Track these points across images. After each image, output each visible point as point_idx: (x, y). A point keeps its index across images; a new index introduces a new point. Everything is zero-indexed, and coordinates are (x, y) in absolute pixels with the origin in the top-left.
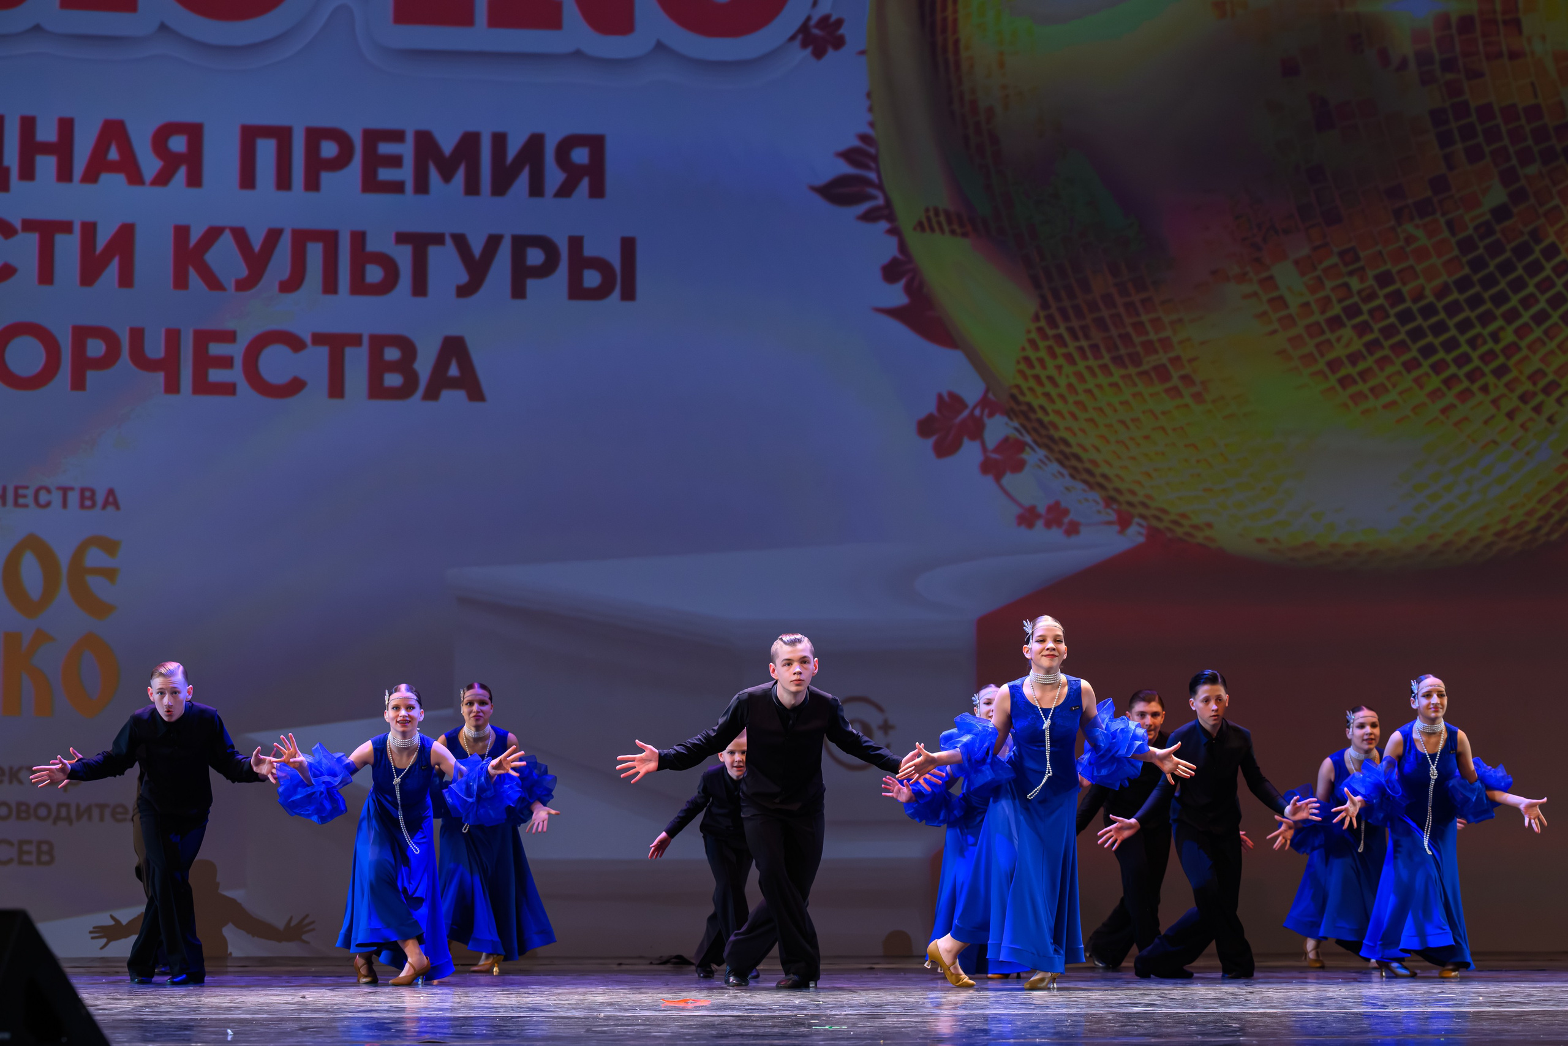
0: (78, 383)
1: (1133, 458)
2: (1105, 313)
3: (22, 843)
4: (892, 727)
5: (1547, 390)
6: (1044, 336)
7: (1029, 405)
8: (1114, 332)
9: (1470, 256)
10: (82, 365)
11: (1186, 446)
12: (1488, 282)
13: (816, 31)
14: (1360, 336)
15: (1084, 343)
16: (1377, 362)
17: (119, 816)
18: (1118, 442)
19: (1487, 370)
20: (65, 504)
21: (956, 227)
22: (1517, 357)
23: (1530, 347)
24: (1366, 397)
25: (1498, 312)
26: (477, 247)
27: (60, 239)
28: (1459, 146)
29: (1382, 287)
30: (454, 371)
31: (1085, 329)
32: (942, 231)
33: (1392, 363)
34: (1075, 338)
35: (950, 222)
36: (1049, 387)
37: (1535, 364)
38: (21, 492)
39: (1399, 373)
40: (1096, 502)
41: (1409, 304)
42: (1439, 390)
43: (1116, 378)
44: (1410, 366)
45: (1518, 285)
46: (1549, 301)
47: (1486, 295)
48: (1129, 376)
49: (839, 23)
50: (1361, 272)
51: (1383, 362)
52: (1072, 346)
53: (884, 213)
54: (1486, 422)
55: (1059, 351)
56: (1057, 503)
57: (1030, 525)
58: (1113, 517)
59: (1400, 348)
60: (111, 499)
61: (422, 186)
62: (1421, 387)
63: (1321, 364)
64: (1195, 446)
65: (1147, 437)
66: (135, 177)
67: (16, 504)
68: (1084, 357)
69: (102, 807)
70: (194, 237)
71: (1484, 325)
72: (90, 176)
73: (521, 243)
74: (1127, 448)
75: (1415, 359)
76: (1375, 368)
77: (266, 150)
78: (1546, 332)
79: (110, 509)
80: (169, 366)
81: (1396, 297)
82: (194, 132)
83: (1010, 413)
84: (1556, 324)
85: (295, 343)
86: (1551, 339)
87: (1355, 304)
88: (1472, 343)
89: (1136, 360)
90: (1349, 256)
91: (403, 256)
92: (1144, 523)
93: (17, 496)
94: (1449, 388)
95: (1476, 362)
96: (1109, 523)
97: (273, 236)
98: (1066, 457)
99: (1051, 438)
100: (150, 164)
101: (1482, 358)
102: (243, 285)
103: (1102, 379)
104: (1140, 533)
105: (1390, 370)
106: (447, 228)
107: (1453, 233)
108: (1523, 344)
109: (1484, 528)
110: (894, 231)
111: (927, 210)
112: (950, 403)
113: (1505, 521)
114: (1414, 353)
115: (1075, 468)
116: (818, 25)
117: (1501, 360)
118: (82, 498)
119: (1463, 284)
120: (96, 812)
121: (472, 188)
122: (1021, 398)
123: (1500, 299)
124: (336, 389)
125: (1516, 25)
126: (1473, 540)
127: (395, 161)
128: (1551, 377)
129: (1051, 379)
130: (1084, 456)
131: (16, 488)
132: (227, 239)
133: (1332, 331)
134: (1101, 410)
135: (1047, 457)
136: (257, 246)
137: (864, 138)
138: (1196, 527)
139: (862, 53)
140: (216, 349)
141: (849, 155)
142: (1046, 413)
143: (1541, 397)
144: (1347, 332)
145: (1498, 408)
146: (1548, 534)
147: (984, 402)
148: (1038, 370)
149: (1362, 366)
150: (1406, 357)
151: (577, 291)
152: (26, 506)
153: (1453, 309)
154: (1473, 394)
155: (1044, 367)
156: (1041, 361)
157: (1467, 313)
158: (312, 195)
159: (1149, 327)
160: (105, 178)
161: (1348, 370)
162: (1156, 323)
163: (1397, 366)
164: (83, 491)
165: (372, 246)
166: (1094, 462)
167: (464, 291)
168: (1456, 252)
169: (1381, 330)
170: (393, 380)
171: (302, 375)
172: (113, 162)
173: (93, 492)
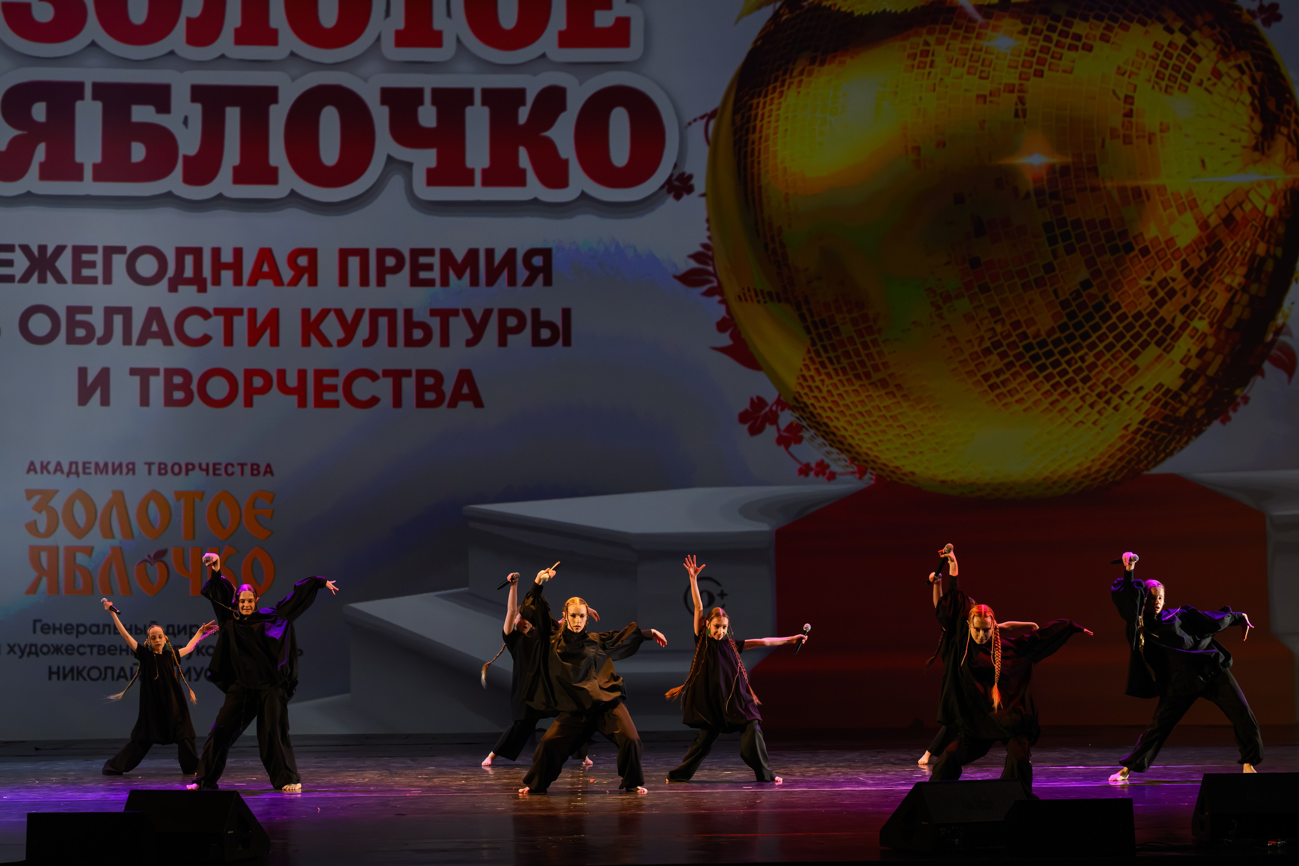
0: (248, 403)
1: (867, 434)
2: (850, 348)
4: (726, 595)
5: (1115, 390)
6: (813, 362)
7: (806, 405)
8: (855, 359)
9: (1067, 311)
10: (250, 392)
11: (899, 426)
12: (1078, 326)
13: (677, 183)
14: (1001, 360)
15: (837, 366)
16: (1012, 375)
18: (857, 425)
19: (1077, 379)
20: (242, 474)
21: (760, 298)
22: (1096, 370)
23: (1103, 365)
24: (1005, 396)
25: (1084, 344)
26: (478, 317)
27: (236, 319)
28: (1060, 246)
29: (1015, 330)
30: (465, 390)
31: (838, 358)
32: (752, 300)
33: (1021, 375)
34: (832, 363)
35: (757, 296)
36: (816, 393)
37: (1107, 375)
38: (217, 467)
39: (1025, 381)
40: (846, 461)
41: (1031, 340)
42: (1048, 391)
43: (856, 387)
44: (1032, 377)
45: (1096, 328)
46: (1114, 337)
47: (1077, 334)
48: (864, 385)
49: (690, 177)
50: (1003, 321)
51: (1015, 375)
52: (830, 369)
53: (718, 291)
54: (1077, 410)
55: (822, 371)
56: (822, 462)
57: (807, 475)
58: (855, 469)
59: (1026, 366)
60: (268, 470)
61: (445, 282)
62: (1038, 390)
63: (979, 376)
64: (902, 426)
65: (875, 422)
66: (279, 282)
67: (214, 474)
68: (837, 374)
70: (313, 315)
71: (1076, 352)
72: (253, 282)
73: (504, 314)
74: (864, 428)
75: (1035, 373)
76: (1011, 379)
77: (354, 263)
78: (1113, 356)
79: (268, 475)
80: (300, 391)
81: (1024, 336)
82: (312, 254)
83: (792, 408)
84: (1119, 351)
85: (373, 376)
86: (1116, 359)
87: (999, 340)
88: (1069, 363)
89: (868, 376)
90: (995, 312)
91: (435, 323)
92: (874, 473)
93: (215, 469)
94: (1055, 390)
95: (1071, 375)
96: (853, 473)
97: (359, 313)
98: (827, 434)
99: (818, 423)
100: (287, 274)
101: (1074, 371)
102: (342, 343)
103: (849, 388)
104: (871, 479)
105: (1020, 379)
106: (460, 306)
107: (1057, 296)
108: (1099, 363)
109: (1077, 473)
110: (723, 302)
111: (743, 289)
112: (758, 403)
113: (1089, 468)
114: (1034, 369)
115: (832, 440)
116: (678, 179)
117: (1086, 373)
118: (252, 469)
119: (1063, 328)
121: (474, 282)
122: (800, 400)
123: (1085, 336)
125: (1094, 170)
126: (1069, 481)
127: (429, 267)
128: (1116, 383)
129: (818, 387)
130: (838, 433)
131: (214, 465)
132: (332, 315)
133: (985, 356)
134: (846, 406)
135: (816, 434)
136: (349, 320)
137: (705, 246)
138: (905, 474)
139: (703, 195)
140: (327, 381)
141: (696, 257)
142: (815, 408)
143: (1109, 395)
144: (994, 357)
145: (1084, 401)
146: (1114, 476)
147: (779, 402)
148: (810, 383)
149: (1002, 377)
150: (1029, 371)
151: (537, 341)
152: (219, 475)
153: (1057, 342)
154: (1069, 394)
155: (814, 381)
156: (812, 377)
157: (1066, 345)
158: (381, 289)
159: (876, 356)
160: (261, 282)
161: (993, 380)
162: (880, 353)
163: (1024, 377)
164: (252, 465)
165: (416, 318)
166: (844, 437)
167: (470, 343)
168: (1059, 308)
169: (1014, 356)
170: (430, 396)
171: (378, 395)
172: (265, 273)
173: (258, 466)
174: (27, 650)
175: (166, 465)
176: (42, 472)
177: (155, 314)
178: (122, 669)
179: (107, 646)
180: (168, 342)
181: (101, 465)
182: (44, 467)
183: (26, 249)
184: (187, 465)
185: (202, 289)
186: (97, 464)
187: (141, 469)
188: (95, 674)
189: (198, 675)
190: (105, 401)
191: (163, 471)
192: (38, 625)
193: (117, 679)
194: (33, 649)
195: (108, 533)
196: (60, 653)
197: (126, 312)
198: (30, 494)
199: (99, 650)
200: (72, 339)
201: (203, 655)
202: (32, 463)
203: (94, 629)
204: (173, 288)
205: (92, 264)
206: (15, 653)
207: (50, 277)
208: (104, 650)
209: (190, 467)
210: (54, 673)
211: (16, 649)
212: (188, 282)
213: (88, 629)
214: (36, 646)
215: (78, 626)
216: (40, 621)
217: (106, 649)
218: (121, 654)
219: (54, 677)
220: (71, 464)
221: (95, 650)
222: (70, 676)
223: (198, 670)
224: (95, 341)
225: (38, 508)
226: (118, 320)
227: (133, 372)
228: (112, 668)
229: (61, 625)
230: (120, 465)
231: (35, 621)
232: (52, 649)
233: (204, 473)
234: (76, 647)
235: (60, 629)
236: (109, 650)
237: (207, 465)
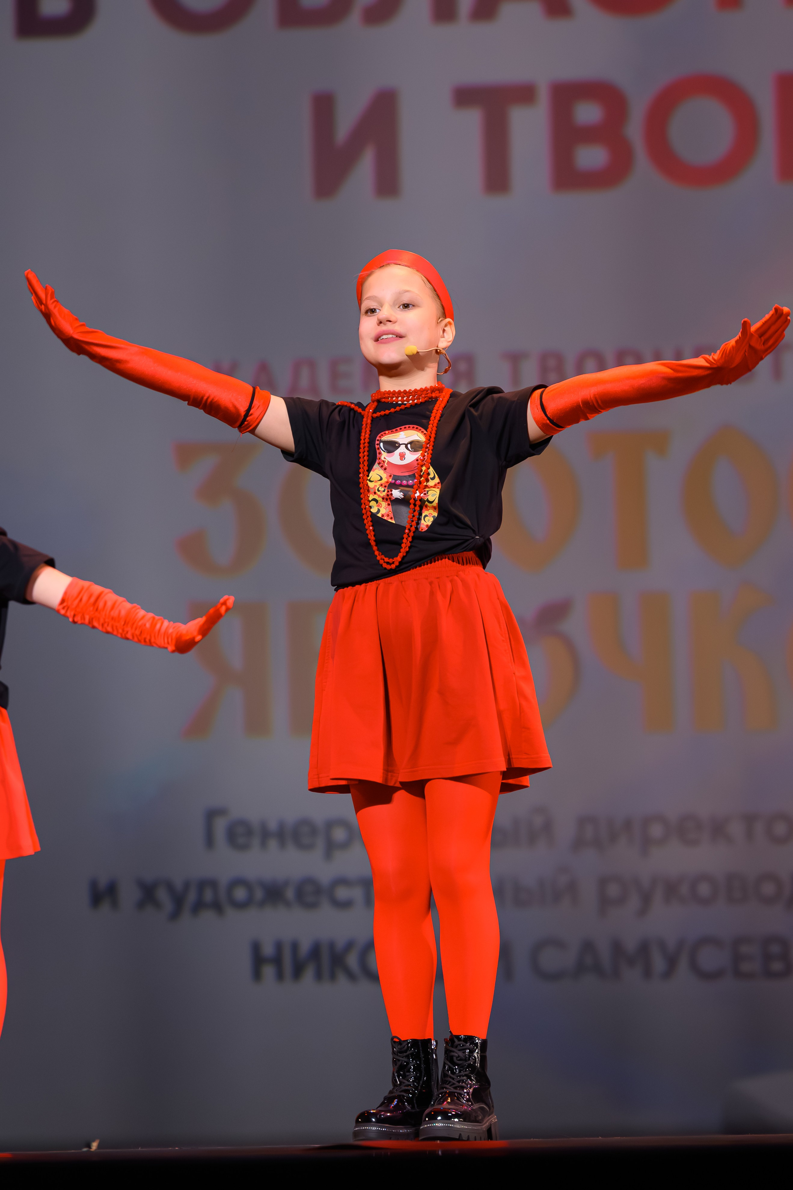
3: (737, 942)
174: (192, 897)
175: (560, 359)
180: (559, 9)
189: (672, 962)
190: (387, 183)
194: (208, 895)
196: (281, 905)
198: (186, 454)
200: (291, 14)
201: (683, 901)
206: (157, 904)
210: (268, 961)
211: (162, 895)
214: (213, 884)
215: (329, 826)
216: (223, 812)
219: (269, 971)
220: (297, 365)
222: (310, 972)
224: (355, 17)
225: (210, 493)
227: (464, 96)
231: (211, 815)
232: (259, 894)
235: (280, 835)
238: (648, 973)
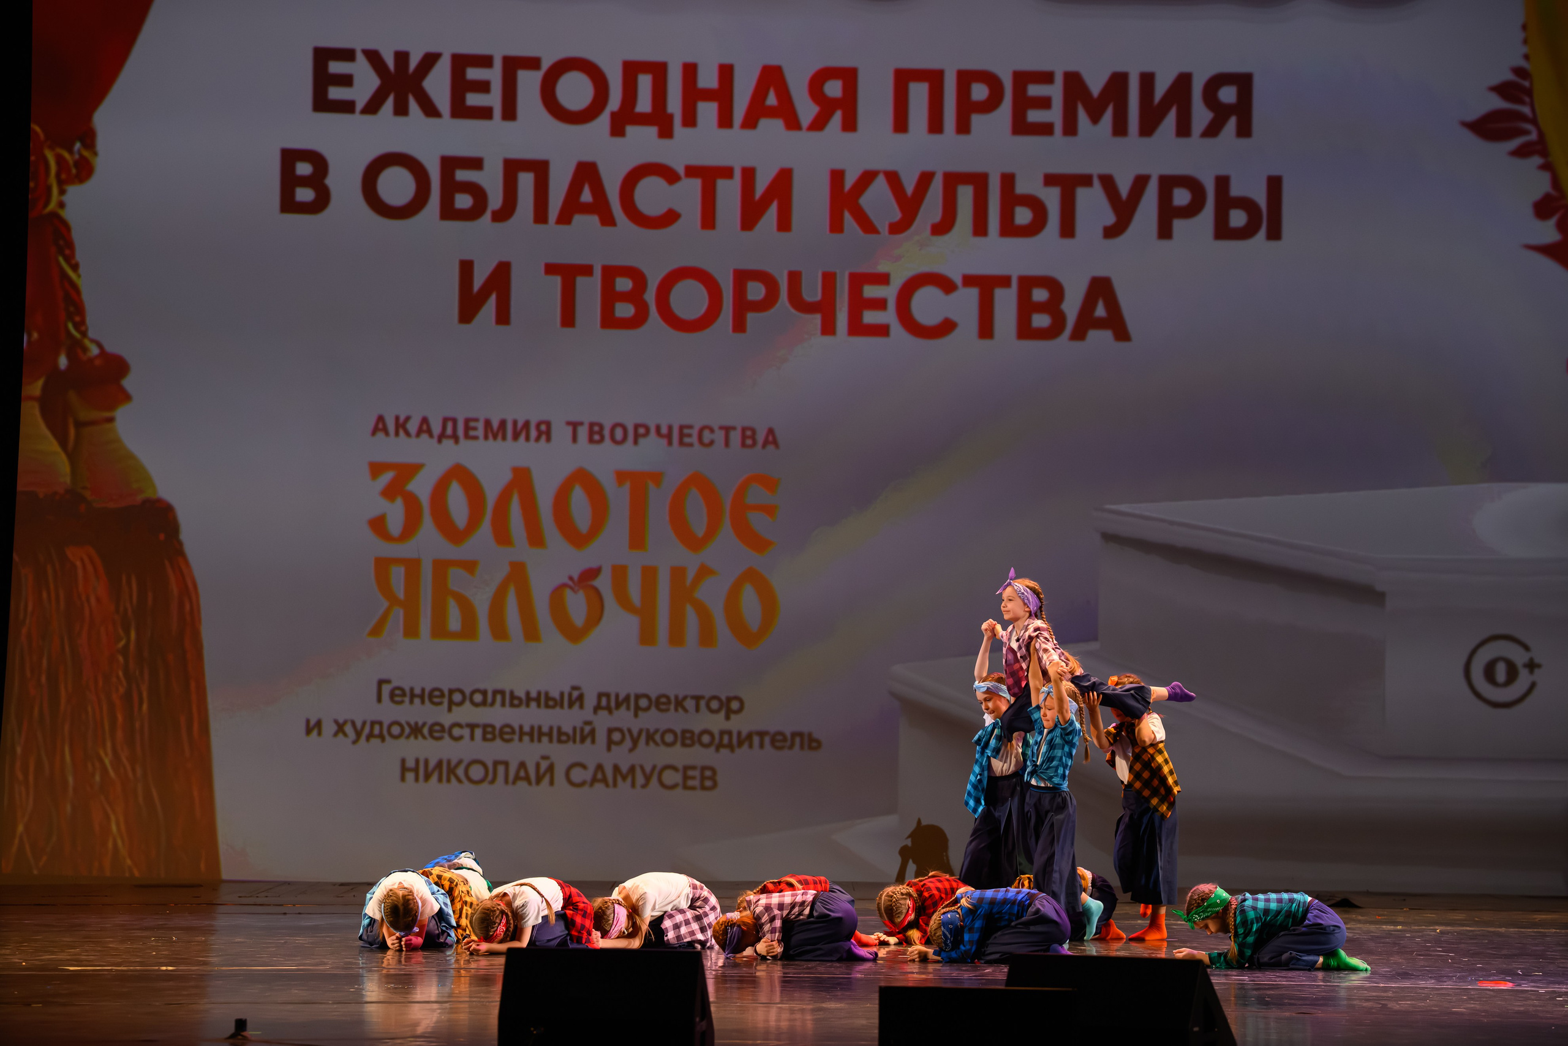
0: (739, 326)
3: (686, 768)
10: (743, 307)
17: (778, 744)
20: (727, 443)
26: (1124, 188)
27: (722, 184)
30: (1100, 311)
38: (686, 431)
53: (1538, 148)
60: (771, 438)
61: (1070, 128)
66: (793, 123)
67: (681, 443)
69: (762, 734)
70: (849, 182)
72: (750, 122)
73: (1168, 184)
77: (919, 92)
79: (771, 448)
80: (825, 309)
82: (849, 76)
85: (946, 285)
91: (1052, 198)
93: (682, 435)
97: (925, 179)
100: (807, 110)
106: (1095, 169)
110: (1547, 166)
118: (744, 437)
120: (756, 740)
121: (1120, 128)
124: (986, 329)
127: (1044, 103)
131: (682, 428)
132: (881, 181)
136: (909, 188)
137: (1518, 71)
140: (871, 291)
141: (1502, 89)
151: (1223, 231)
152: (691, 445)
158: (963, 138)
160: (764, 123)
164: (744, 430)
165: (1022, 187)
167: (1111, 232)
170: (1041, 320)
171: (954, 317)
172: (771, 108)
173: (754, 431)
174: (367, 730)
175: (601, 427)
176: (397, 434)
177: (587, 173)
178: (522, 765)
179: (498, 726)
180: (608, 220)
181: (495, 424)
182: (401, 426)
183: (374, 57)
184: (636, 427)
185: (666, 132)
186: (488, 423)
187: (561, 432)
188: (477, 772)
189: (648, 779)
190: (503, 317)
191: (596, 437)
192: (386, 689)
193: (514, 783)
194: (377, 729)
195: (502, 536)
196: (420, 737)
197: (540, 169)
198: (376, 469)
199: (485, 733)
200: (449, 212)
201: (656, 744)
202: (381, 419)
203: (478, 698)
204: (617, 129)
205: (483, 87)
206: (345, 735)
207: (413, 105)
208: (493, 733)
209: (641, 431)
210: (410, 770)
211: (348, 729)
212: (643, 120)
213: (467, 698)
214: (380, 723)
215: (451, 692)
216: (388, 681)
217: (497, 732)
218: (521, 740)
219: (410, 776)
220: (445, 420)
221: (478, 732)
222: (435, 777)
223: (648, 769)
224: (488, 215)
225: (389, 493)
226: (526, 181)
227: (551, 269)
228: (506, 764)
229: (423, 690)
230: (527, 424)
231: (381, 682)
232: (407, 730)
233: (664, 442)
234: (447, 725)
235: (422, 697)
236: (502, 733)
237: (670, 428)
238: (633, 785)
